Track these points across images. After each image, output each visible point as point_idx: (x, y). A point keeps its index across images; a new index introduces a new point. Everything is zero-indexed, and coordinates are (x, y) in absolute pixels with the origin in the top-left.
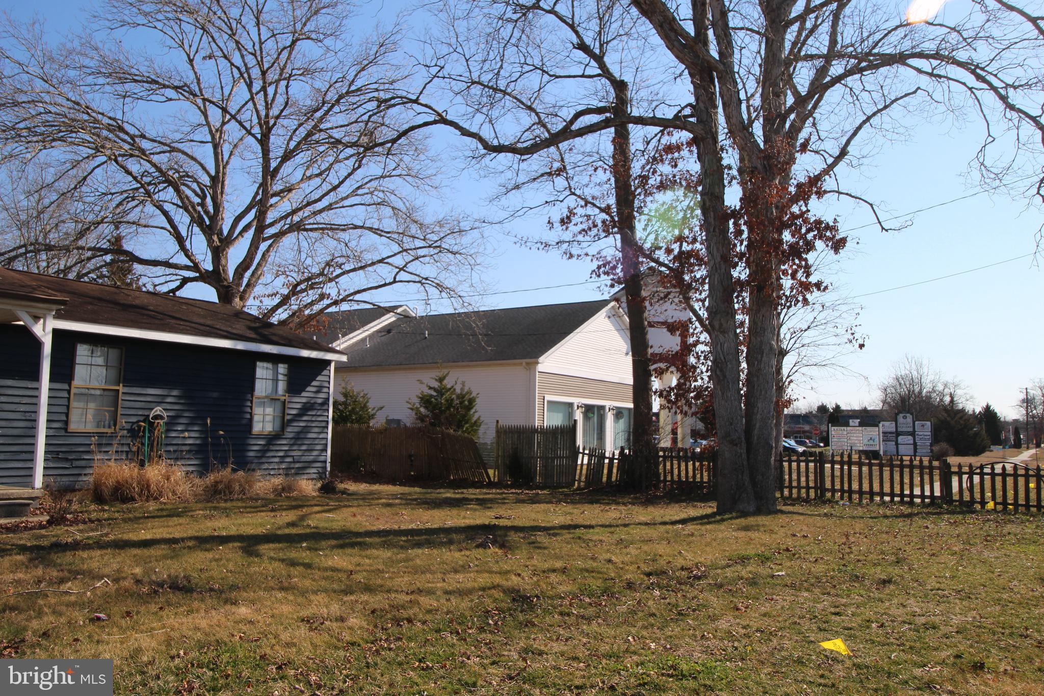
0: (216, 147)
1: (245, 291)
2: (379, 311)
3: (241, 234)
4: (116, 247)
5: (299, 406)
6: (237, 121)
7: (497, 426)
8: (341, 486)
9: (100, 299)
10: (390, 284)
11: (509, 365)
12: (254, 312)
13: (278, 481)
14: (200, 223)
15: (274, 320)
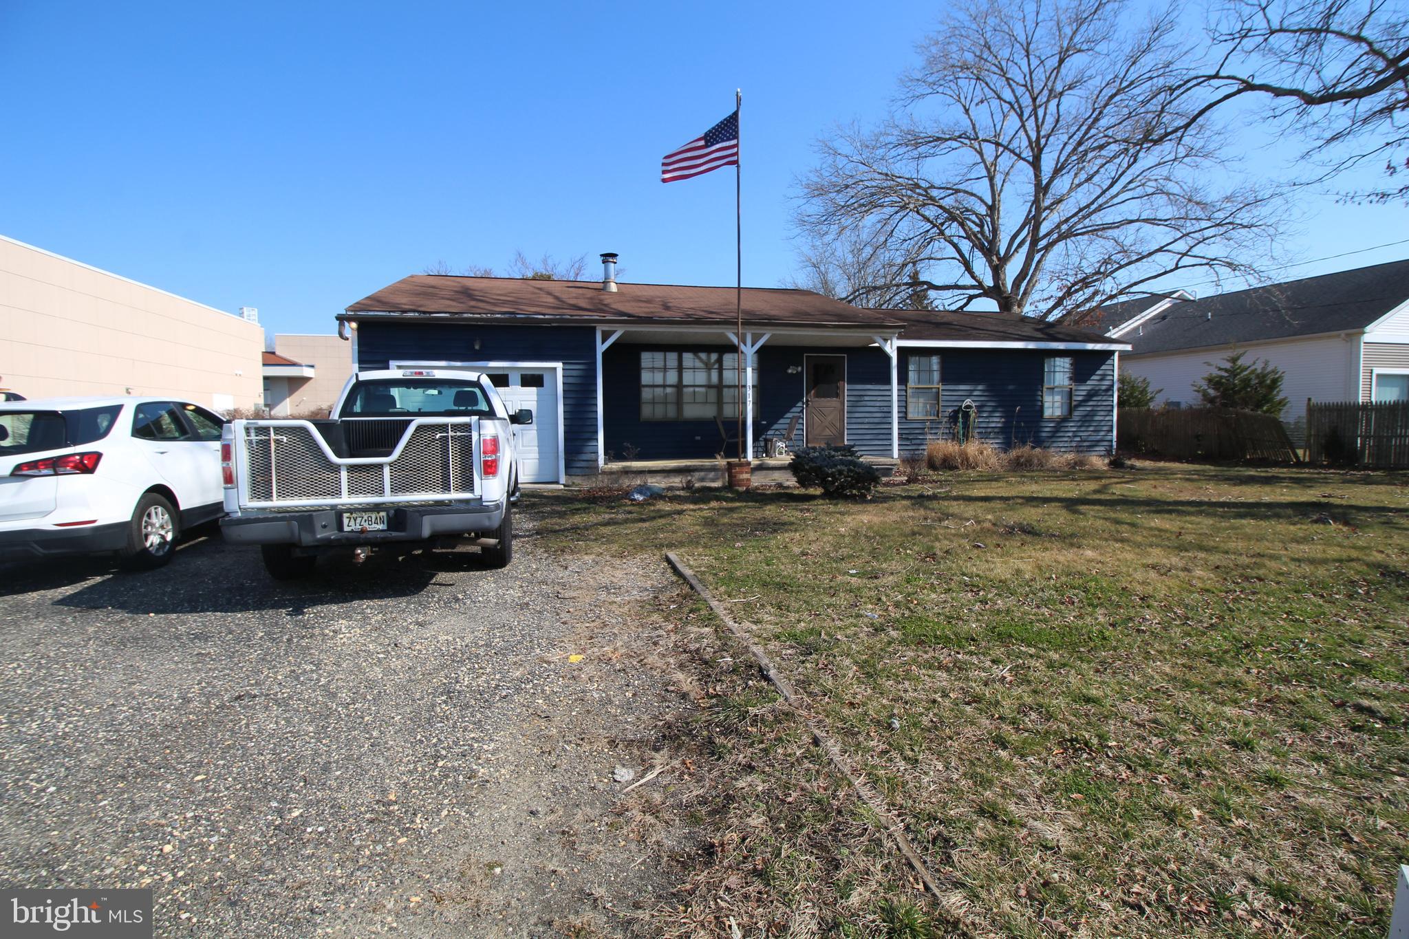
0: (991, 179)
1: (1022, 299)
2: (1155, 298)
3: (1016, 250)
5: (1084, 393)
6: (1009, 150)
7: (1309, 404)
8: (1129, 463)
10: (1172, 271)
11: (1320, 338)
12: (1031, 315)
13: (1070, 456)
14: (982, 248)
15: (1051, 318)
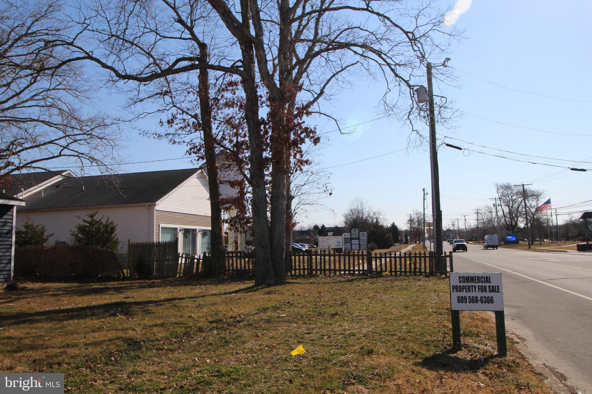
2: (50, 174)
7: (129, 243)
8: (21, 286)
10: (57, 157)
11: (137, 206)
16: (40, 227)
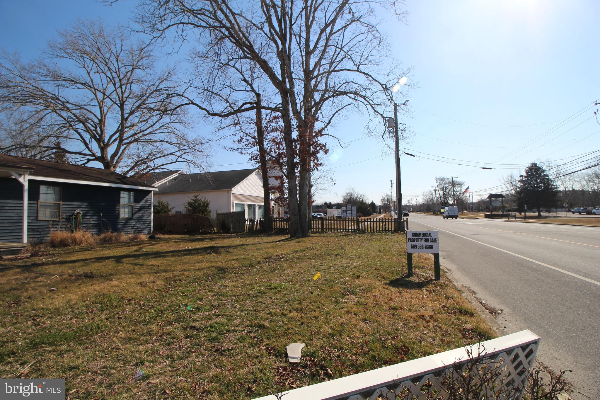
0: (101, 108)
1: (115, 164)
2: (171, 172)
3: (113, 142)
4: (58, 146)
5: (138, 208)
6: (109, 98)
7: (217, 212)
8: (157, 236)
9: (50, 168)
10: (175, 162)
11: (221, 191)
12: (120, 172)
13: (131, 236)
14: (95, 138)
15: (128, 175)
16: (166, 203)
